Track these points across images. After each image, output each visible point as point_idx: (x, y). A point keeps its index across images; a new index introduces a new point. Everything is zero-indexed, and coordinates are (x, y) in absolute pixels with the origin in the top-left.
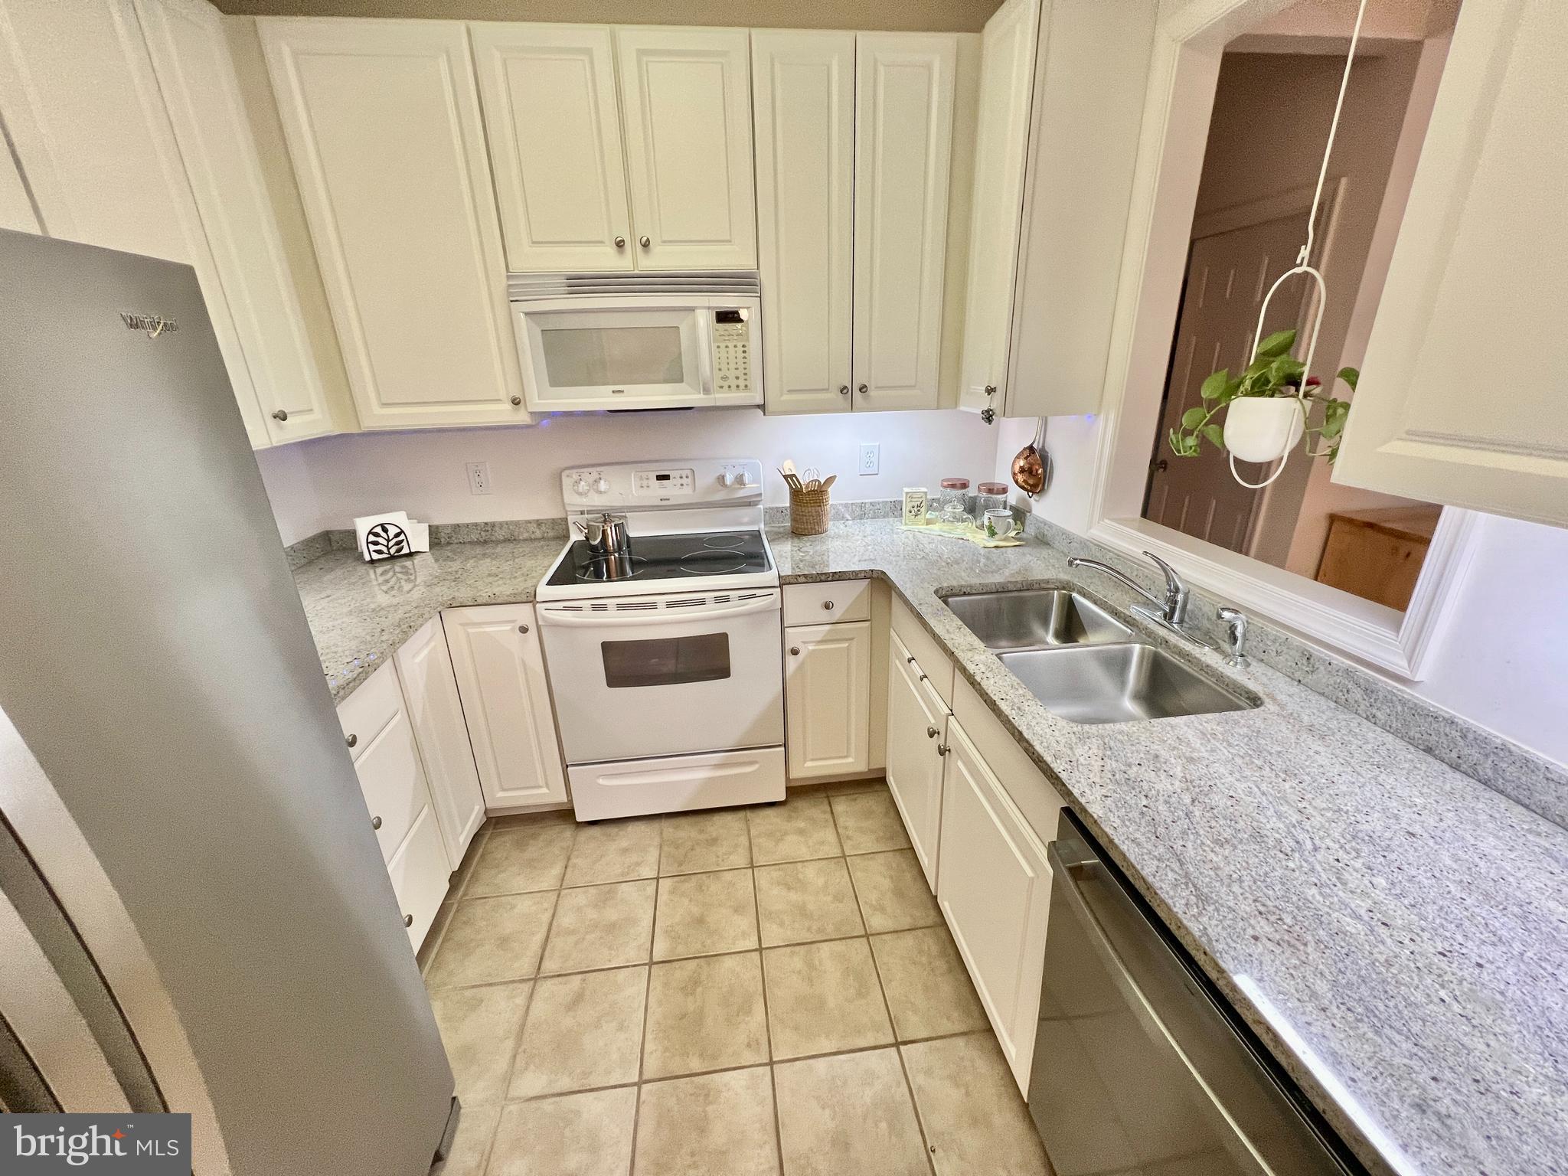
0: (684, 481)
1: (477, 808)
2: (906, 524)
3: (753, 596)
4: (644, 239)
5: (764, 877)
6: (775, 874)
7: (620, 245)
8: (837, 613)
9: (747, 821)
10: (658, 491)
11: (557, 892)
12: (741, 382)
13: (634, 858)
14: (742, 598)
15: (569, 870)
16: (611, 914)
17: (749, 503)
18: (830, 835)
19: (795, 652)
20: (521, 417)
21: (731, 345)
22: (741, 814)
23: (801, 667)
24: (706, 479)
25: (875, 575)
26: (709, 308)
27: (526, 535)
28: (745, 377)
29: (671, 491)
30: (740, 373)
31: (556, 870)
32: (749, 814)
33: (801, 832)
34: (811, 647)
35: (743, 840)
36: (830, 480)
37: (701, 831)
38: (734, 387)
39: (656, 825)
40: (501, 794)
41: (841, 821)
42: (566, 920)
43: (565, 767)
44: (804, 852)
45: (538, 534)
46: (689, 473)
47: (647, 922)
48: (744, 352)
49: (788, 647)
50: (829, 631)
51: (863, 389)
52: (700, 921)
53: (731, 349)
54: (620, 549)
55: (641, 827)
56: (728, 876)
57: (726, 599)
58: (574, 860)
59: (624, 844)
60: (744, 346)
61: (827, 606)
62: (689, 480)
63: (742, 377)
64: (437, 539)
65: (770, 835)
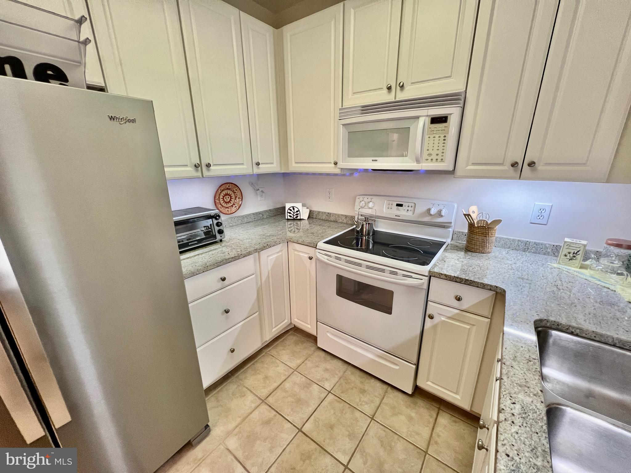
0: (410, 208)
1: (286, 321)
2: (559, 263)
3: (411, 277)
4: (402, 83)
5: (374, 428)
6: (381, 432)
7: (389, 88)
8: (466, 304)
9: (386, 392)
10: (395, 212)
11: (294, 370)
12: (439, 158)
13: (327, 376)
14: (404, 276)
15: (303, 364)
16: (303, 395)
17: (444, 226)
18: (426, 432)
19: (431, 317)
20: (337, 171)
21: (437, 136)
22: (385, 387)
23: (435, 327)
24: (421, 209)
25: (498, 290)
26: (427, 116)
27: (341, 221)
28: (442, 154)
29: (403, 213)
30: (439, 152)
31: (299, 361)
32: (389, 388)
33: (410, 419)
34: (443, 319)
35: (377, 401)
36: (497, 222)
37: (362, 383)
38: (434, 160)
39: (345, 366)
40: (296, 320)
41: (438, 429)
42: (287, 385)
43: (317, 322)
44: (404, 431)
45: (345, 221)
46: (413, 205)
47: (311, 409)
48: (444, 140)
49: (428, 313)
50: (458, 314)
51: (531, 164)
52: (332, 427)
53: (437, 138)
54: (369, 234)
55: (340, 363)
56: (358, 414)
57: (395, 273)
58: (307, 362)
59: (328, 367)
60: (445, 137)
61: (459, 299)
62: (412, 208)
63: (440, 154)
64: (311, 216)
65: (393, 408)
